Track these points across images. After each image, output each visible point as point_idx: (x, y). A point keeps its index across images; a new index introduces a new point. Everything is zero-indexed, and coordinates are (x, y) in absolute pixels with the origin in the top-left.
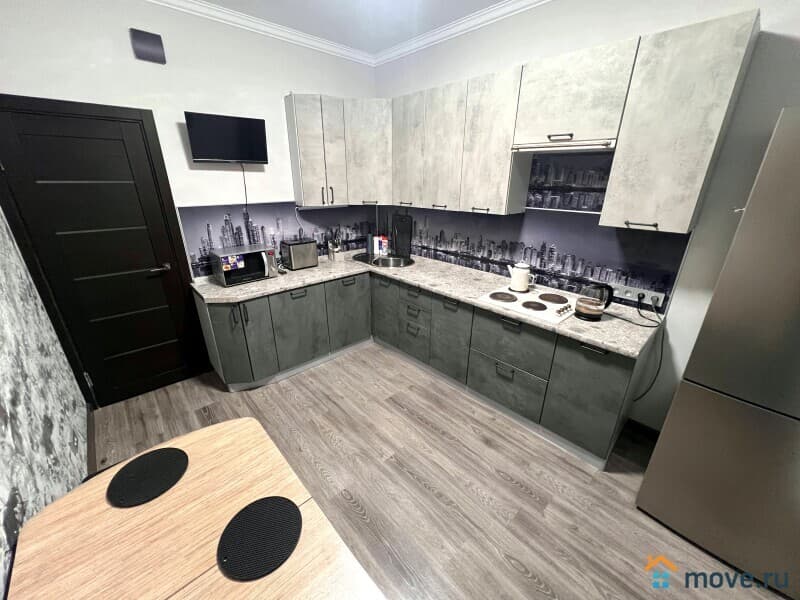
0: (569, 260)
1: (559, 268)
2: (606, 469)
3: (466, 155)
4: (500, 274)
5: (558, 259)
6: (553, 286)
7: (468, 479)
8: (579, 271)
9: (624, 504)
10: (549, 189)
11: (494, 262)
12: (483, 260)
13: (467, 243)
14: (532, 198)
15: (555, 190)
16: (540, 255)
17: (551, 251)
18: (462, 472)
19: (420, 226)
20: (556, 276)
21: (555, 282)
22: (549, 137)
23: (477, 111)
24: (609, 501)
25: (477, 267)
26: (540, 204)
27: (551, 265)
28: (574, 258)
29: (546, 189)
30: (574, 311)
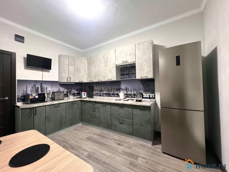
0: (132, 90)
1: (131, 92)
2: (153, 144)
3: (105, 68)
4: (117, 97)
5: (130, 90)
6: (130, 97)
7: (113, 156)
8: (135, 92)
9: (159, 152)
10: (125, 74)
11: (115, 94)
12: (113, 94)
13: (108, 90)
14: (122, 77)
15: (126, 74)
16: (126, 90)
17: (128, 89)
18: (111, 154)
19: (95, 88)
20: (130, 95)
21: (131, 96)
22: (123, 62)
23: (107, 58)
24: (155, 153)
25: (111, 96)
26: (124, 78)
27: (129, 92)
28: (133, 90)
29: (124, 74)
30: (136, 101)
